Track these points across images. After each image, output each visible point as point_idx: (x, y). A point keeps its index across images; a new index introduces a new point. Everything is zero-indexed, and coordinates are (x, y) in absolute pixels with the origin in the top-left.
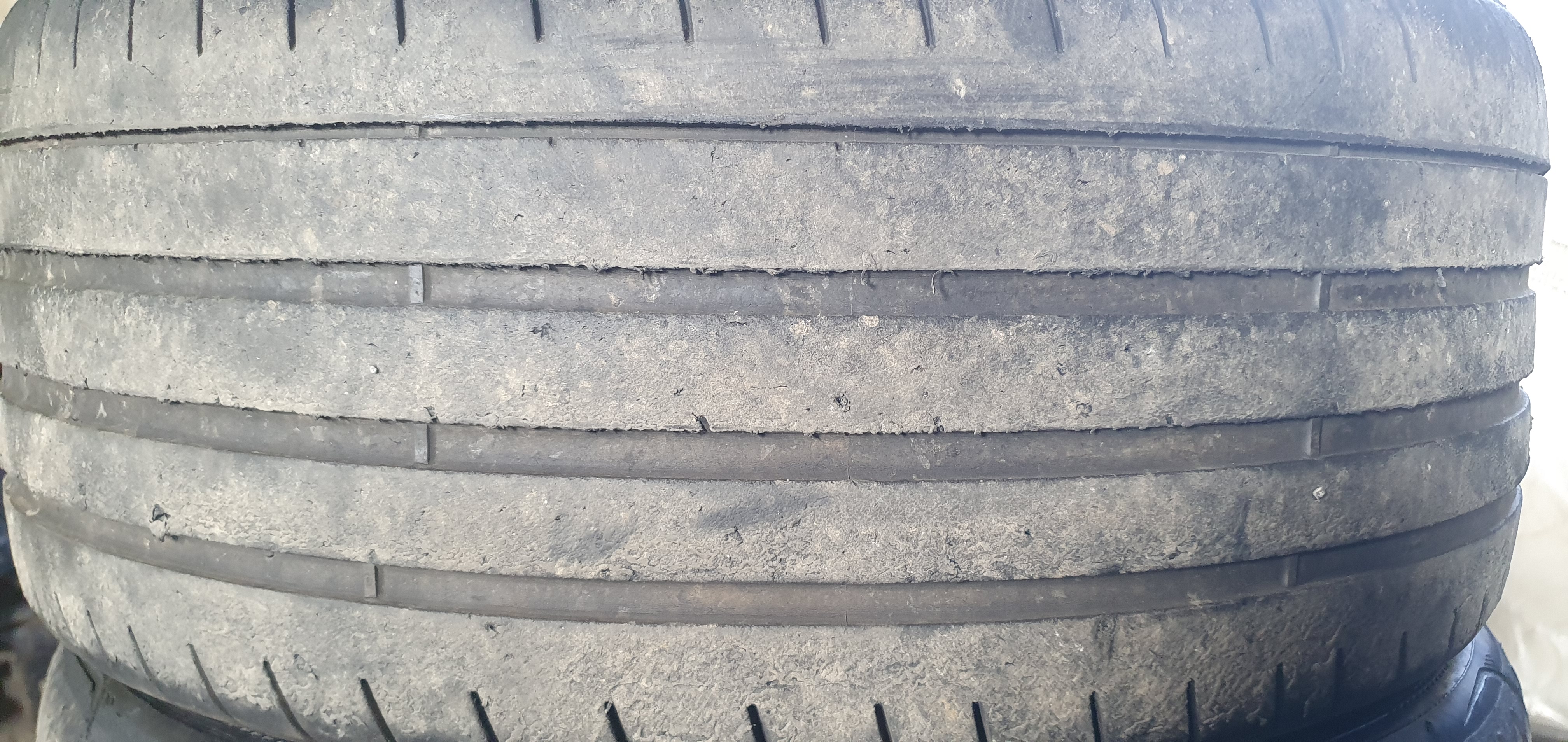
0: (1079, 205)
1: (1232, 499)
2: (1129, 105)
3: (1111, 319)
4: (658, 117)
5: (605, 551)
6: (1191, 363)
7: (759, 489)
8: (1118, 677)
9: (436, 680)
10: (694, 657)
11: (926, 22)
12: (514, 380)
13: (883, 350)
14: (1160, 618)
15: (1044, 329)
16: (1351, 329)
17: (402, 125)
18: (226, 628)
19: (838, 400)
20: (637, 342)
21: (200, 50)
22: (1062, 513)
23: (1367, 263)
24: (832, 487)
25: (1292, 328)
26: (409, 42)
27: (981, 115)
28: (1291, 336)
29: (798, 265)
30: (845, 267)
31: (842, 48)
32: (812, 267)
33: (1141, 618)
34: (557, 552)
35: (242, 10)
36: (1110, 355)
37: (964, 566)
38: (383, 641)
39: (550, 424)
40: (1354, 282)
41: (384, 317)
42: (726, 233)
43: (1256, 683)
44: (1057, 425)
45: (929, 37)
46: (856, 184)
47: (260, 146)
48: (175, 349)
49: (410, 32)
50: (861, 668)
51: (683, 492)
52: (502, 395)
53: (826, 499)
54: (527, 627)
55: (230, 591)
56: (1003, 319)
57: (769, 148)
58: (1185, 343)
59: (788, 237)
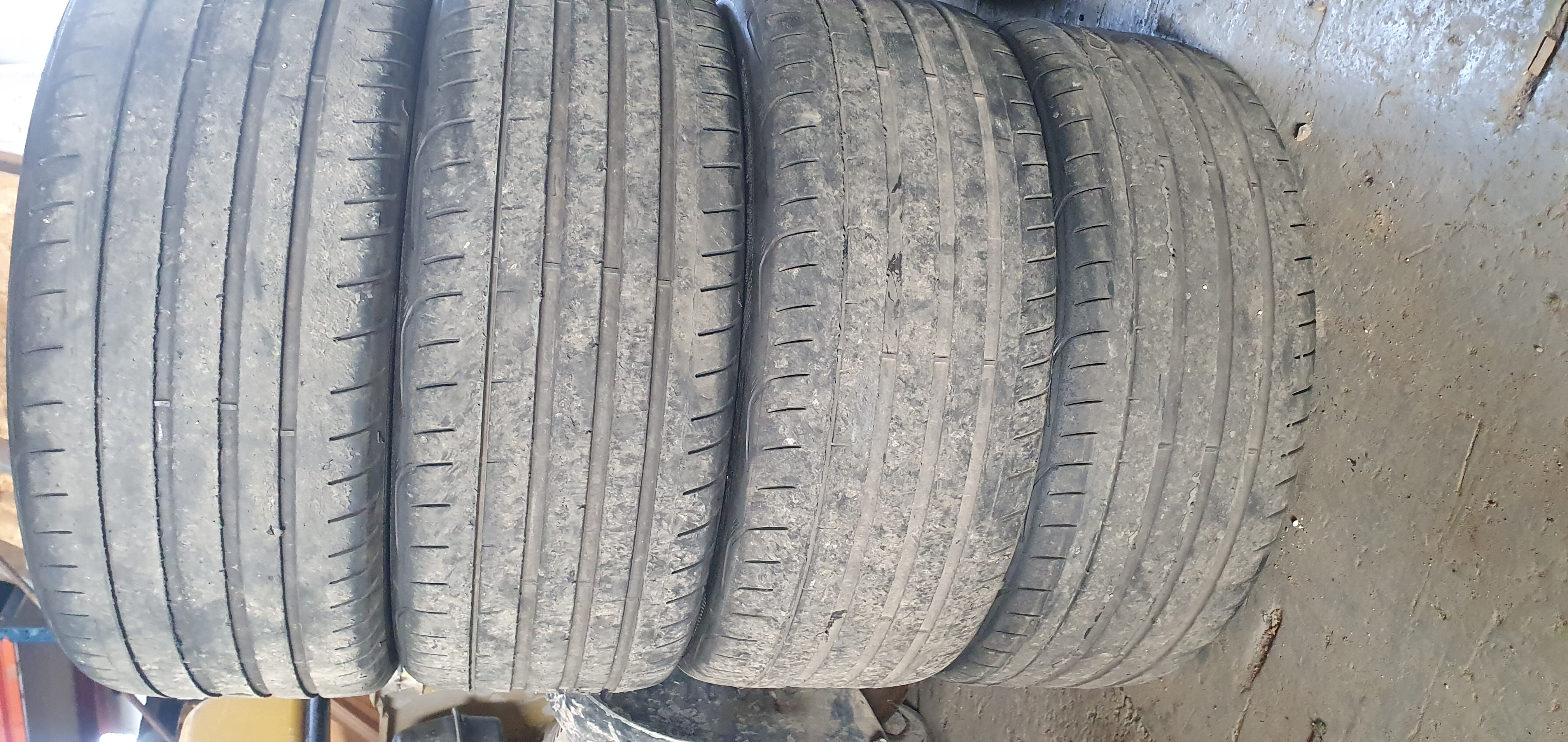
0: (143, 152)
1: (278, 102)
2: (104, 131)
3: (193, 143)
4: (94, 304)
5: (269, 336)
6: (216, 114)
7: (247, 276)
8: (344, 150)
9: (326, 408)
10: (315, 305)
11: (64, 203)
12: (200, 366)
13: (194, 227)
14: (321, 132)
15: (193, 168)
16: (217, 48)
17: (96, 404)
18: (316, 501)
19: (213, 245)
20: (185, 318)
21: (66, 495)
22: (270, 166)
23: (190, 39)
24: (248, 249)
25: (211, 73)
26: (62, 399)
27: (103, 186)
28: (214, 74)
29: (157, 257)
30: (159, 240)
31: (71, 235)
32: (158, 251)
33: (319, 139)
34: (270, 354)
35: (49, 473)
36: (207, 144)
37: (286, 203)
38: (312, 428)
39: (218, 354)
40: (199, 44)
41: (176, 417)
42: (142, 283)
43: (363, 95)
44: (233, 166)
45: (70, 203)
46: (125, 233)
47: (105, 468)
48: (197, 517)
49: (57, 399)
50: (325, 245)
51: (246, 305)
52: (206, 371)
53: (253, 253)
54: (301, 368)
55: (298, 497)
56: (187, 181)
57: (109, 263)
58: (208, 116)
59: (145, 259)
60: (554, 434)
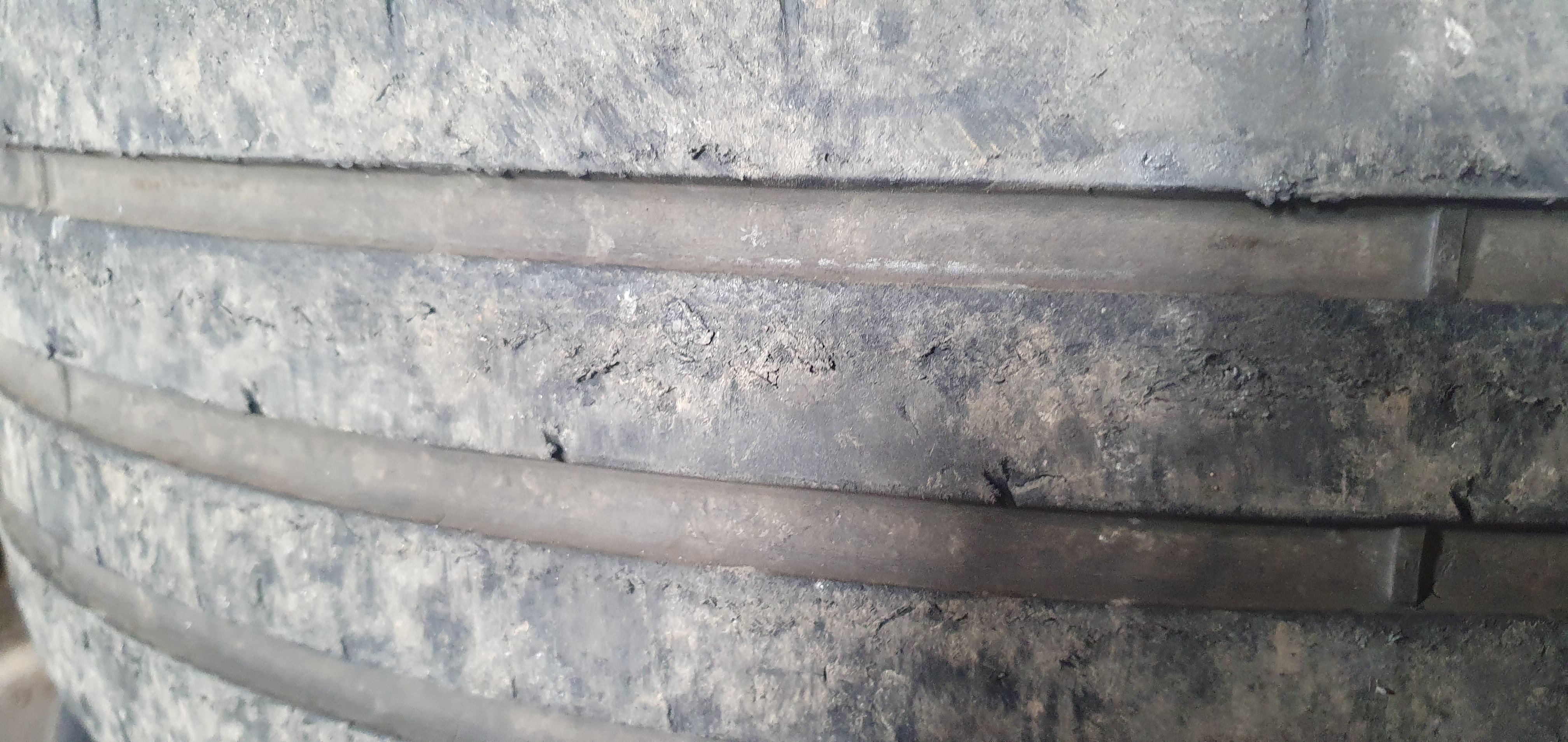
60: (536, 281)
